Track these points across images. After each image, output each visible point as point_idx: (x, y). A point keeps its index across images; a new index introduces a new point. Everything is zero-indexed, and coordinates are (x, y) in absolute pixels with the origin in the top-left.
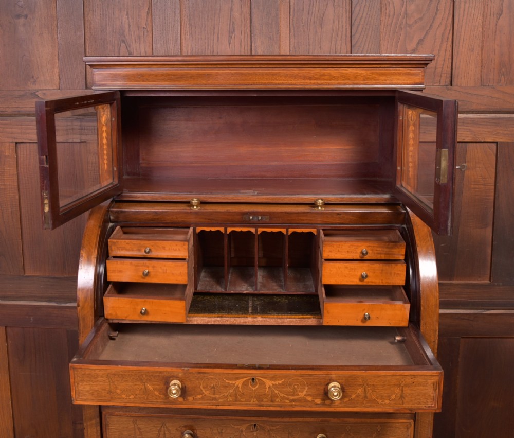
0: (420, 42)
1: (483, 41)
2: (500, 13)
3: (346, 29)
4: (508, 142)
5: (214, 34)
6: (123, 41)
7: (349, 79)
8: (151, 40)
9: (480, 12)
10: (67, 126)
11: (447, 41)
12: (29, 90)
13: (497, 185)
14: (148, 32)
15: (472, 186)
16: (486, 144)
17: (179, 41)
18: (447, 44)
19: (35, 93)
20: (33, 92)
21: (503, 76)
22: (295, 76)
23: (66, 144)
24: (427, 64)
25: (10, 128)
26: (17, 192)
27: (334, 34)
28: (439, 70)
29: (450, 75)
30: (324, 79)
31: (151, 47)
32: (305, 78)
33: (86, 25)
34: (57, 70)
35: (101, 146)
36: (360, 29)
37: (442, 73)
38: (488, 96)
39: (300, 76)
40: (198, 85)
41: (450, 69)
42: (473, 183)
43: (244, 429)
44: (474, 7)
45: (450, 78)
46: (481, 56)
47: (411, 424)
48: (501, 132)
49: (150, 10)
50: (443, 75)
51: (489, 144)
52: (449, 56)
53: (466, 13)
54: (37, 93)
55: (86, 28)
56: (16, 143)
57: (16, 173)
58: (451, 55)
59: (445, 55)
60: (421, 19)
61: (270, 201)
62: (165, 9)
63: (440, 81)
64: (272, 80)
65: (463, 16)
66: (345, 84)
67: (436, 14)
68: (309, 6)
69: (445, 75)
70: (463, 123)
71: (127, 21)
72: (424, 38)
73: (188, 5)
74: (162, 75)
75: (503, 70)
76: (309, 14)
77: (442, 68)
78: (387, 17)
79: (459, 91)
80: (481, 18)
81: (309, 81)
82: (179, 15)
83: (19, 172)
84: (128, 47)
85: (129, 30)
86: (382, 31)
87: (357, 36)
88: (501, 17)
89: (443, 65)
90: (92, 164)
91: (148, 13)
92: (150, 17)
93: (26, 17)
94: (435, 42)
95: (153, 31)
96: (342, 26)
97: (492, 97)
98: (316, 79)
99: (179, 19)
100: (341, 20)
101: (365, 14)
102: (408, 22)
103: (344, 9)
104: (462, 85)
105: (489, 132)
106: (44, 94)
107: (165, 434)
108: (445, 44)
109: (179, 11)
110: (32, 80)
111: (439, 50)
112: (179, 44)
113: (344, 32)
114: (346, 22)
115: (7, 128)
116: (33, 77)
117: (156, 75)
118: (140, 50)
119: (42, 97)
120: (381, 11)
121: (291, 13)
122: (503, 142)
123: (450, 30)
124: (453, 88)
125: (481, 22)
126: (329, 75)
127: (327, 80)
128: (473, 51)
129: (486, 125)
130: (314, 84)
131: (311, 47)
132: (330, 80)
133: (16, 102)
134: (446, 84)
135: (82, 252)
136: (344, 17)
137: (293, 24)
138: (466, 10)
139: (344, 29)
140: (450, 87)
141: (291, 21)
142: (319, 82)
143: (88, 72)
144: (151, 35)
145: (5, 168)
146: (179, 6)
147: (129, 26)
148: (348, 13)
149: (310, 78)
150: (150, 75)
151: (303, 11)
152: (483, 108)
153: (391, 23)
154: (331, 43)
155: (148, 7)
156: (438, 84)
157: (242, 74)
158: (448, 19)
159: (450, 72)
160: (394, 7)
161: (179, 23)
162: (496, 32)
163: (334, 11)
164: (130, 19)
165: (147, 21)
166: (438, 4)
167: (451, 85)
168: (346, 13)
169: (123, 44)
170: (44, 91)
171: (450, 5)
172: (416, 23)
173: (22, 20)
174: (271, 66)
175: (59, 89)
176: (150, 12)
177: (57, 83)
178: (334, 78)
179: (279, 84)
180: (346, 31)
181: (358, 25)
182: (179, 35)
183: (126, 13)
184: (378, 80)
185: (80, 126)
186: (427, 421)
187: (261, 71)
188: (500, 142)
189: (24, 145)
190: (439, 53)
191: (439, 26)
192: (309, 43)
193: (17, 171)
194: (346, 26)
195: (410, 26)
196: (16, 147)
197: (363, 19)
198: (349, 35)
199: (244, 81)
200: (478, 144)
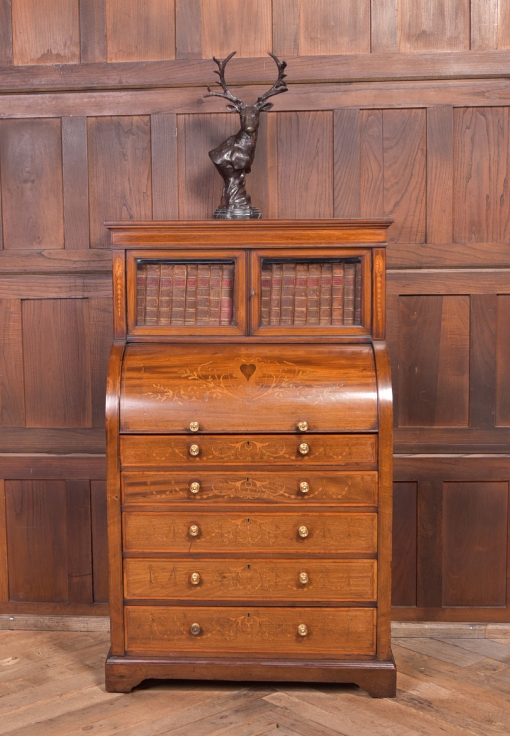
0: (397, 204)
1: (454, 203)
2: (469, 177)
3: (329, 193)
4: (480, 295)
5: (208, 198)
6: (125, 205)
7: (324, 239)
8: (150, 204)
9: (450, 177)
10: (71, 283)
11: (421, 203)
12: (35, 250)
13: (472, 334)
14: (147, 196)
15: (449, 336)
16: (460, 297)
17: (177, 205)
18: (421, 206)
19: (41, 252)
20: (39, 251)
21: (473, 235)
22: (280, 237)
23: (68, 300)
24: (388, 226)
25: (16, 286)
26: (21, 346)
27: (318, 198)
28: (414, 229)
29: (425, 234)
30: (304, 239)
31: (151, 210)
32: (288, 238)
33: (90, 190)
34: (62, 231)
35: (116, 297)
36: (341, 194)
37: (417, 232)
38: (459, 253)
39: (284, 237)
40: (200, 244)
41: (424, 229)
42: (449, 333)
43: (239, 524)
44: (444, 172)
45: (424, 237)
46: (453, 216)
47: (375, 517)
48: (473, 285)
49: (150, 176)
50: (418, 234)
51: (463, 297)
52: (423, 217)
53: (437, 177)
54: (43, 253)
55: (90, 192)
56: (22, 300)
57: (21, 328)
58: (425, 215)
59: (420, 215)
60: (397, 183)
61: (260, 342)
62: (164, 176)
63: (416, 239)
64: (261, 240)
65: (435, 180)
66: (321, 243)
67: (411, 178)
68: (296, 172)
69: (420, 234)
70: (438, 277)
71: (128, 186)
72: (400, 200)
73: (184, 172)
74: (170, 236)
75: (474, 228)
76: (295, 179)
77: (418, 227)
78: (366, 182)
79: (433, 248)
80: (451, 182)
81: (291, 241)
82: (176, 181)
83: (24, 327)
84: (129, 211)
85: (130, 194)
86: (362, 194)
87: (339, 198)
88: (470, 181)
89: (418, 225)
90: (94, 318)
91: (148, 179)
92: (150, 183)
93: (33, 182)
94: (410, 204)
95: (153, 195)
96: (326, 190)
97: (463, 253)
98: (297, 239)
99: (177, 184)
100: (324, 185)
101: (345, 180)
102: (385, 186)
103: (327, 175)
104: (436, 243)
105: (461, 285)
106: (50, 253)
107: (174, 529)
108: (419, 205)
109: (176, 178)
110: (38, 241)
111: (415, 211)
112: (177, 208)
113: (327, 196)
114: (329, 186)
115: (13, 285)
116: (39, 238)
117: (165, 237)
118: (141, 212)
119: (48, 256)
120: (360, 176)
121: (279, 179)
122: (476, 295)
123: (424, 193)
124: (429, 245)
125: (451, 185)
126: (308, 235)
127: (307, 240)
128: (444, 212)
129: (459, 279)
130: (296, 243)
131: (297, 210)
132: (309, 239)
133: (22, 261)
134: (422, 242)
135: (108, 378)
136: (327, 182)
137: (281, 189)
138: (438, 175)
139: (327, 193)
140: (425, 244)
141: (279, 186)
142: (300, 241)
143: (91, 233)
144: (150, 199)
145: (11, 324)
146: (176, 173)
147: (131, 190)
148: (330, 179)
149: (292, 239)
150: (160, 236)
151: (290, 177)
152: (455, 263)
153: (370, 187)
154: (316, 205)
155: (148, 173)
156: (414, 242)
157: (236, 235)
158: (421, 183)
159: (424, 231)
160: (372, 173)
161: (177, 189)
162: (466, 194)
163: (318, 176)
164: (131, 184)
165: (147, 186)
166: (412, 170)
167: (426, 242)
168: (329, 179)
169: (124, 207)
170: (50, 251)
171: (424, 170)
172: (393, 187)
173: (29, 185)
174: (260, 229)
175: (64, 249)
176: (150, 178)
177: (62, 243)
178: (312, 238)
179: (266, 244)
180: (329, 195)
181: (340, 189)
182: (177, 200)
183: (127, 179)
184: (348, 239)
185: (83, 283)
186: (388, 513)
187: (251, 233)
188: (473, 295)
189: (29, 301)
190: (414, 213)
191: (413, 189)
192: (295, 205)
193: (22, 326)
194: (329, 190)
195: (388, 190)
196: (21, 303)
197: (344, 184)
198: (331, 198)
199: (237, 241)
200: (452, 297)
